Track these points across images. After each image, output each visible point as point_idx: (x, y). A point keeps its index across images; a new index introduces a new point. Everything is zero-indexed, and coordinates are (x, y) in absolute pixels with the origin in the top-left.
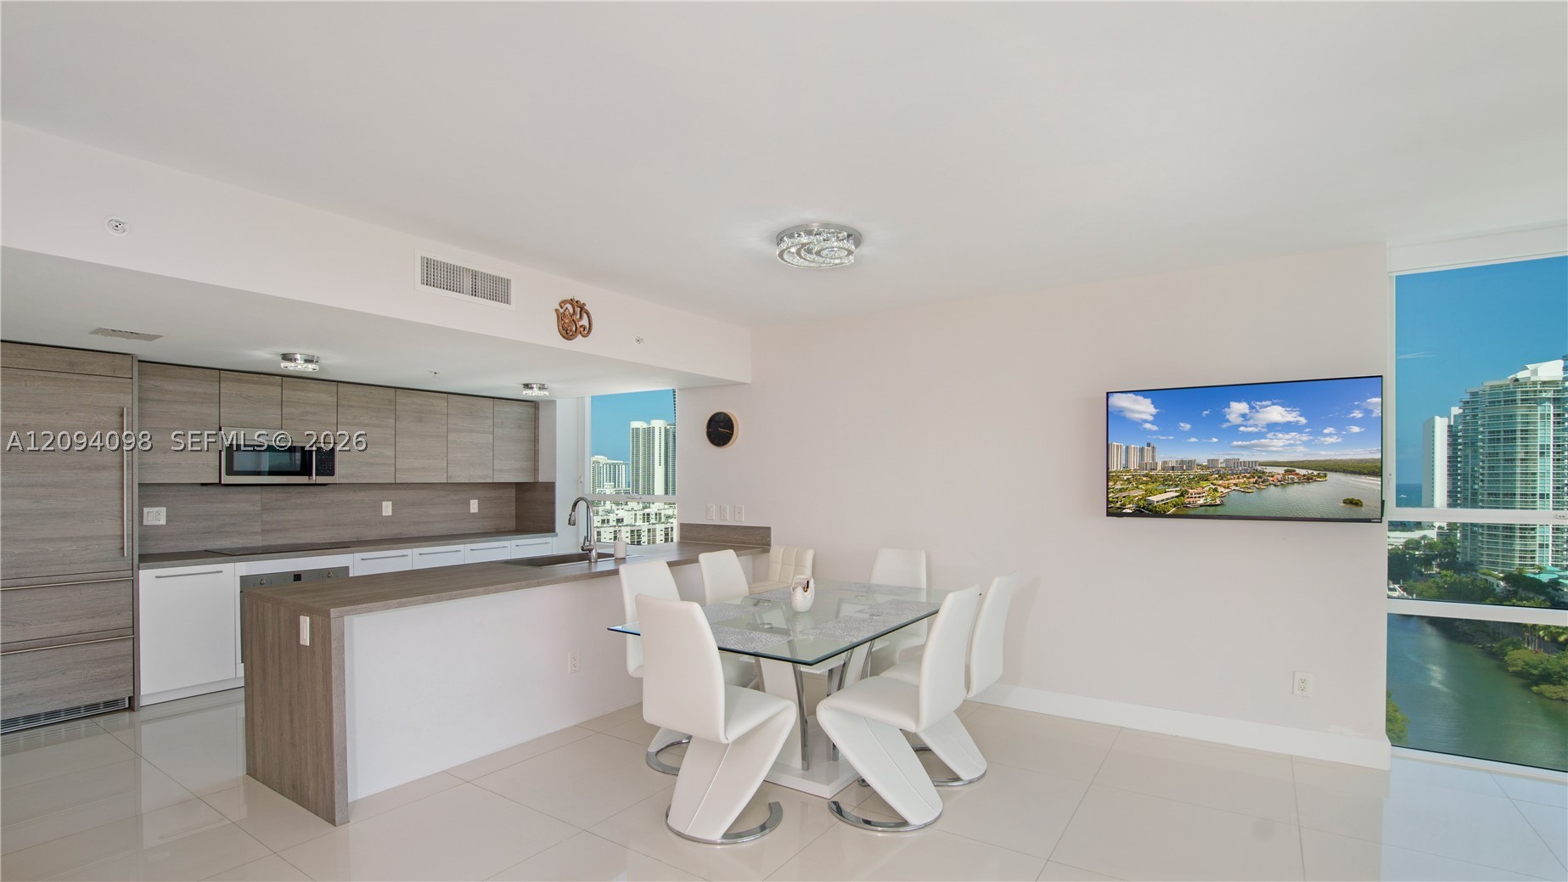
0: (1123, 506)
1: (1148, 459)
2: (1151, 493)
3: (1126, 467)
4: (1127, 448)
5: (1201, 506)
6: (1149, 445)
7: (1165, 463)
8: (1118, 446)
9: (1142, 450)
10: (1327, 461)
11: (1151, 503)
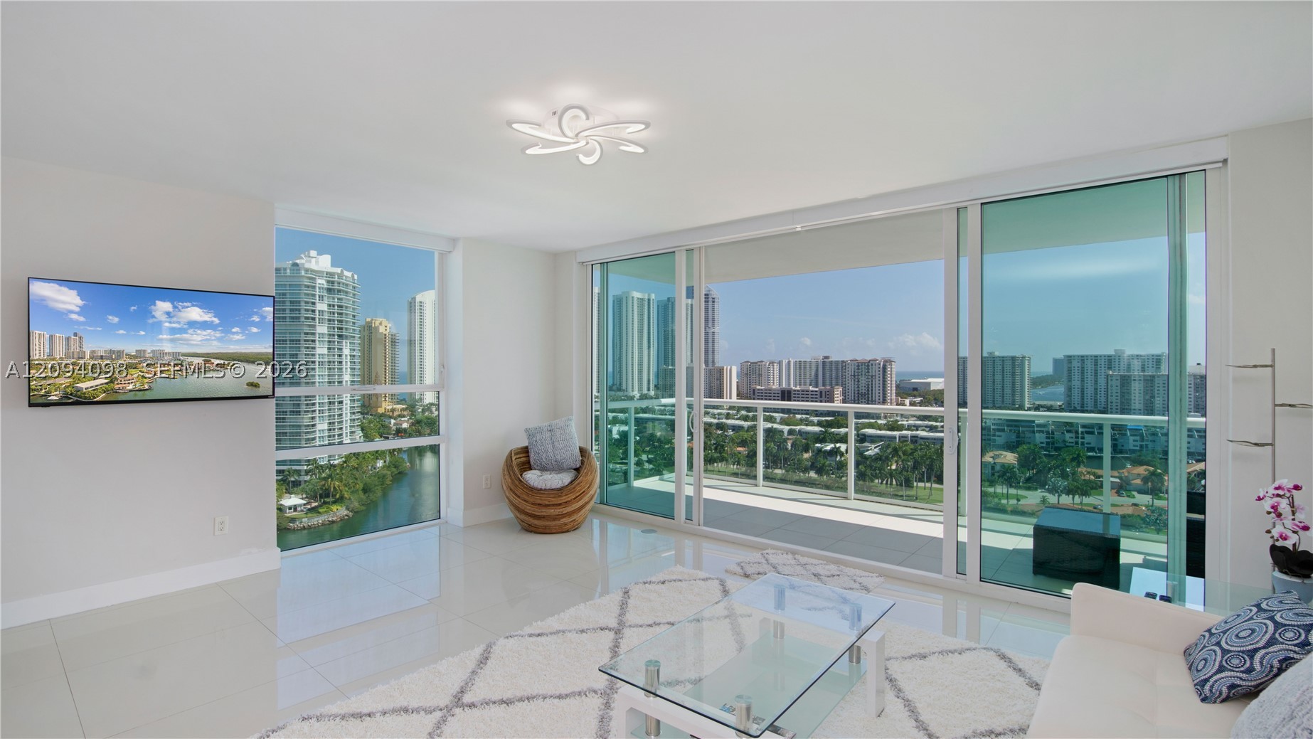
0: (48, 394)
1: (74, 347)
2: (80, 381)
3: (51, 355)
4: (51, 337)
5: (131, 391)
6: (75, 335)
7: (93, 352)
8: (40, 334)
9: (68, 339)
10: (235, 353)
11: (79, 390)
